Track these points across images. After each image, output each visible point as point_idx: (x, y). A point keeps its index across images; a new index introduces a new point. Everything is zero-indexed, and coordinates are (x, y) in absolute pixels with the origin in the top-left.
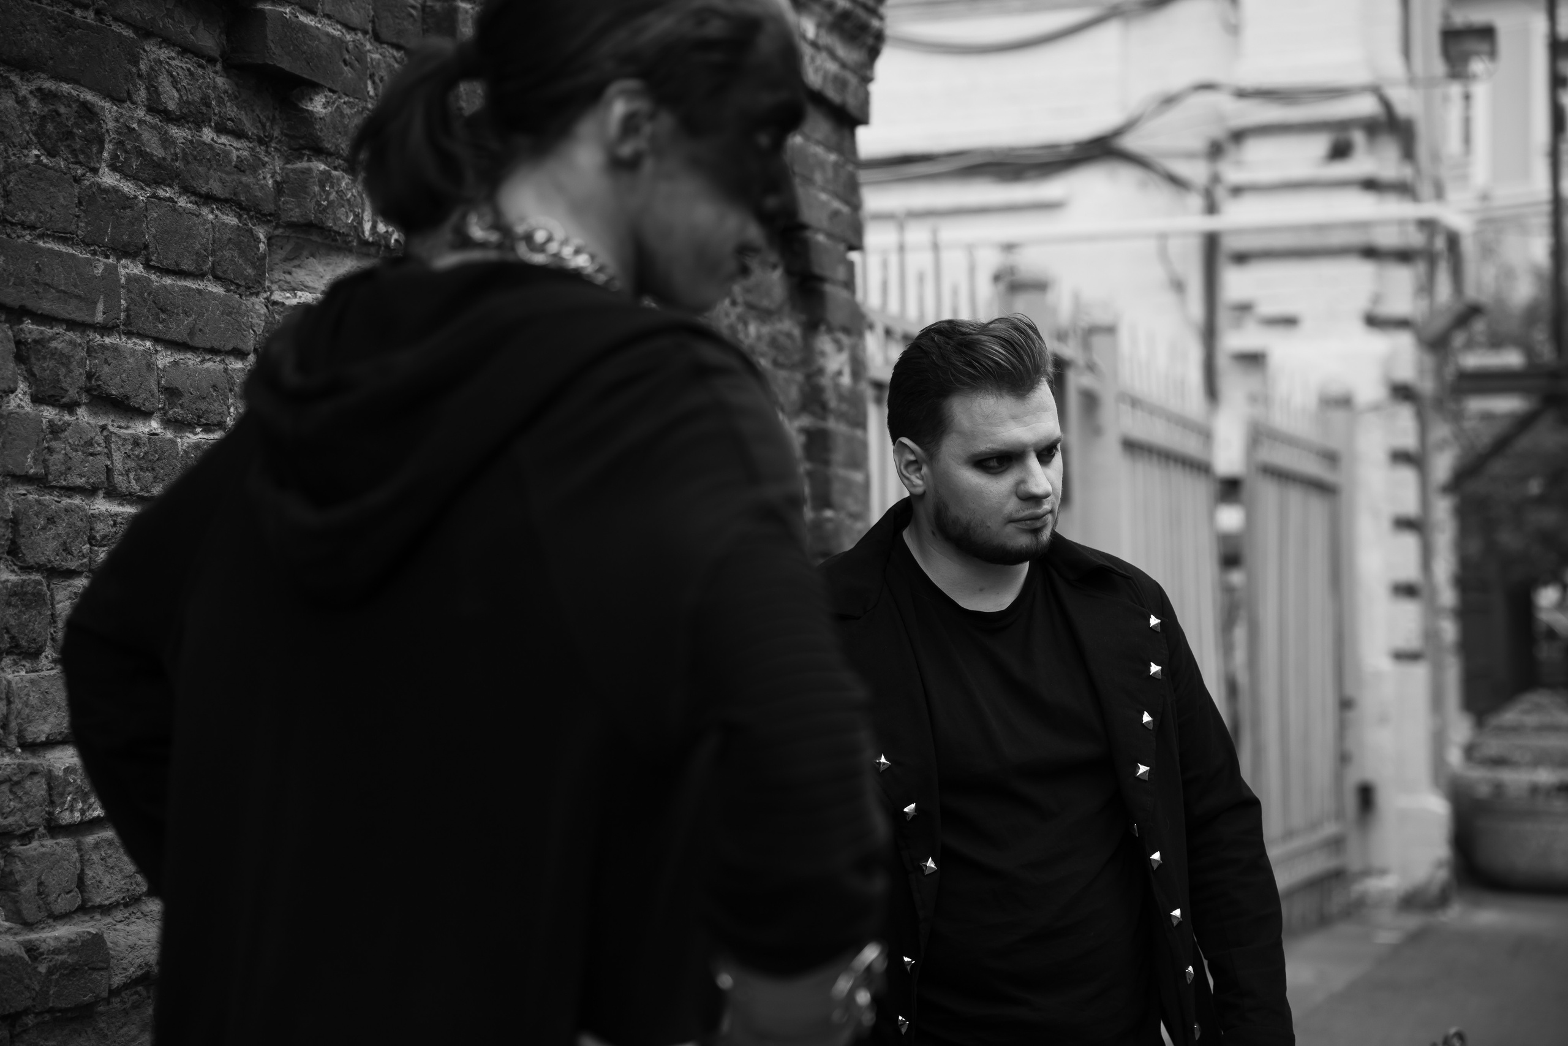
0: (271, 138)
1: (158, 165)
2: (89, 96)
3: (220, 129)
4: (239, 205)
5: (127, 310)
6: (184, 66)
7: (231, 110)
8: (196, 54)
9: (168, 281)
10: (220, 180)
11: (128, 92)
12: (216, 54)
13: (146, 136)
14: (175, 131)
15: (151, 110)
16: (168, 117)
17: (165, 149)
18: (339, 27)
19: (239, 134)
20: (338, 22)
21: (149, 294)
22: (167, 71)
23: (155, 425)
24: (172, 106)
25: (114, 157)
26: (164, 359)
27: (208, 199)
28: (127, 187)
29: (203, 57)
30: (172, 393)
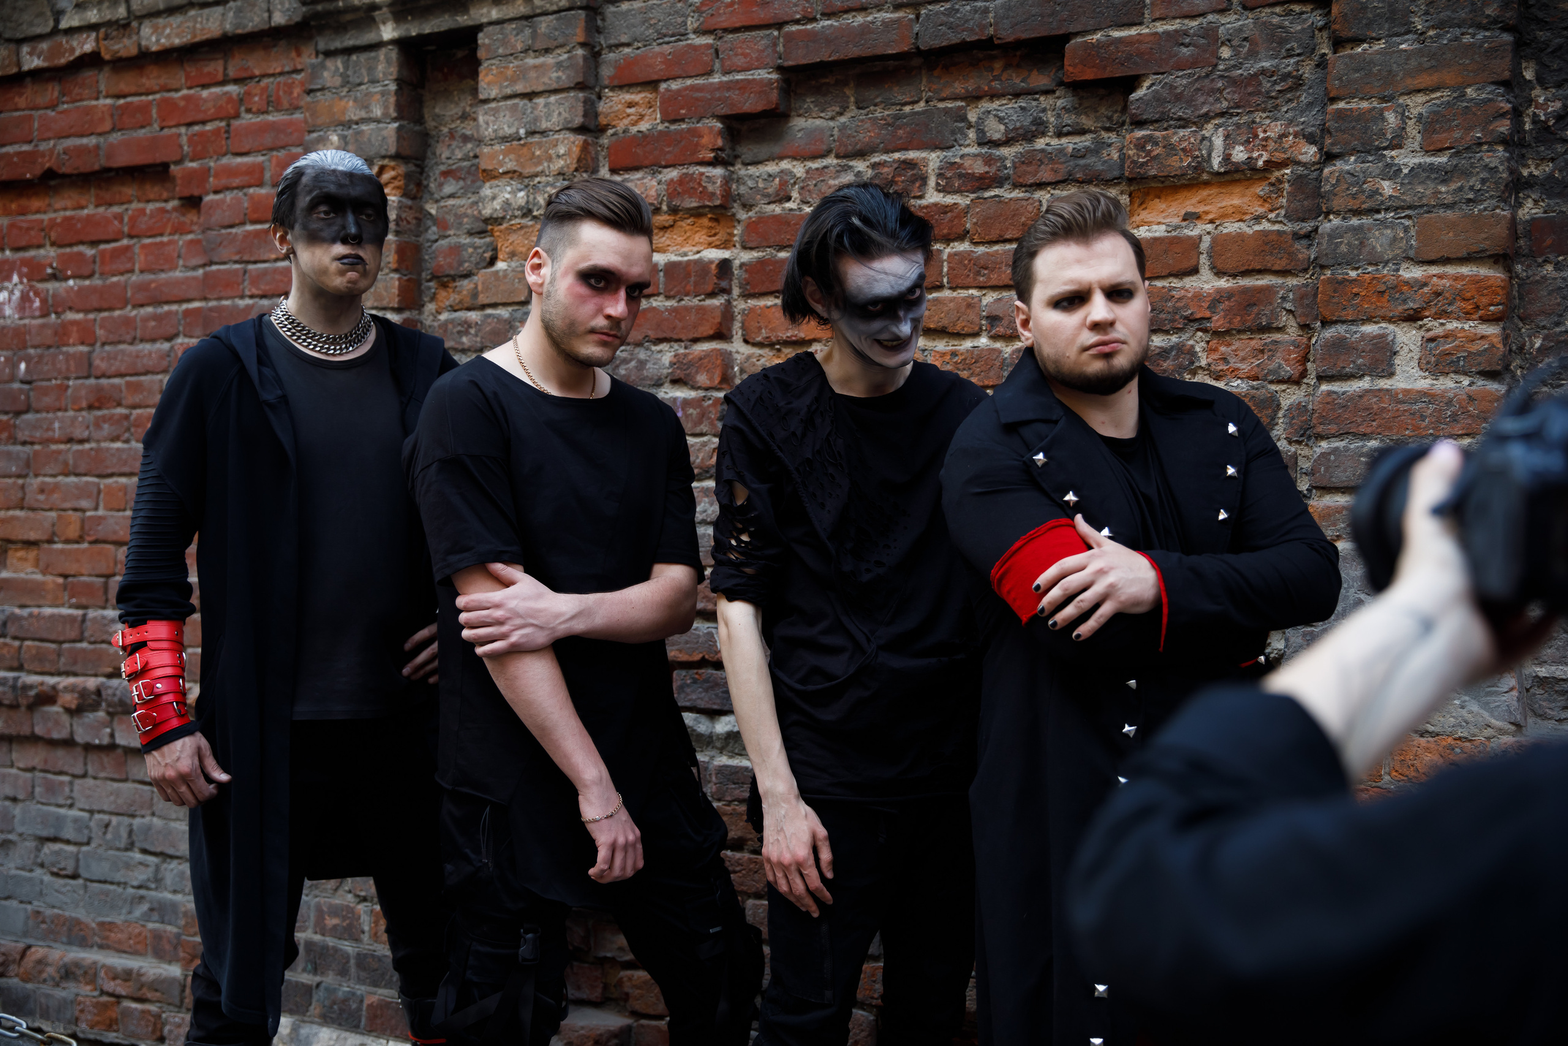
0: (1123, 124)
1: (982, 177)
2: (912, 155)
3: (1059, 135)
4: (1077, 181)
5: (948, 274)
6: (1016, 106)
7: (1069, 119)
8: (1030, 94)
9: (996, 248)
10: (1052, 169)
11: (955, 140)
12: (1052, 86)
13: (967, 163)
14: (1005, 151)
15: (980, 144)
16: (997, 144)
17: (990, 166)
18: (1178, 21)
19: (1082, 132)
20: (1174, 18)
21: (970, 261)
22: (995, 116)
23: (983, 341)
24: (996, 136)
25: (938, 184)
26: (990, 298)
27: (1040, 185)
28: (949, 200)
29: (1036, 93)
30: (993, 319)
